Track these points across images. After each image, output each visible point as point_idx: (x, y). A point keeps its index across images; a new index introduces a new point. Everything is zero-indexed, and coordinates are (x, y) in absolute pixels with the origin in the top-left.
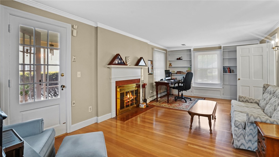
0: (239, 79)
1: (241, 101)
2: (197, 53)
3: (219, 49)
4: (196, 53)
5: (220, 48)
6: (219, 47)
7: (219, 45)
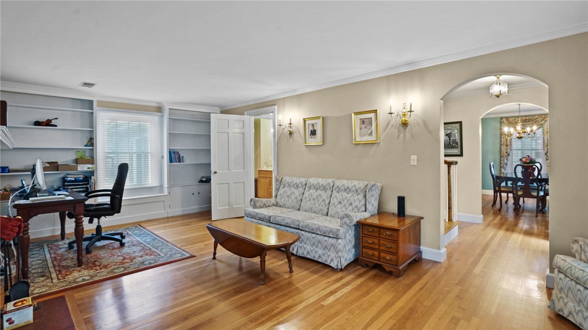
0: (215, 173)
1: (258, 207)
2: (104, 114)
3: (156, 112)
4: (101, 113)
5: (159, 109)
6: (156, 107)
7: (158, 103)
